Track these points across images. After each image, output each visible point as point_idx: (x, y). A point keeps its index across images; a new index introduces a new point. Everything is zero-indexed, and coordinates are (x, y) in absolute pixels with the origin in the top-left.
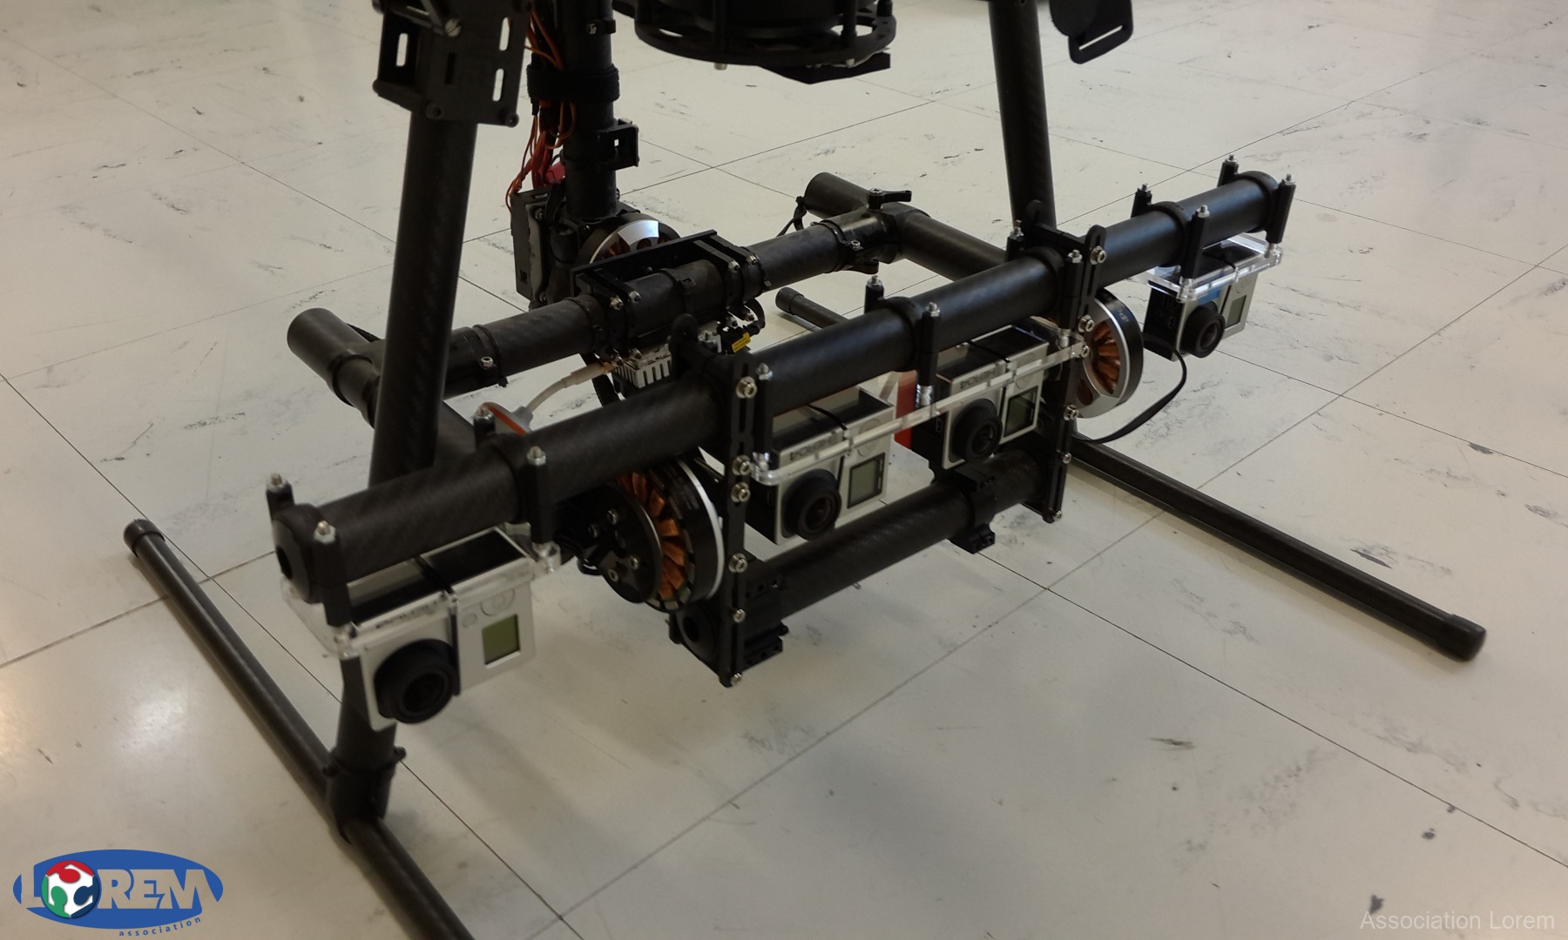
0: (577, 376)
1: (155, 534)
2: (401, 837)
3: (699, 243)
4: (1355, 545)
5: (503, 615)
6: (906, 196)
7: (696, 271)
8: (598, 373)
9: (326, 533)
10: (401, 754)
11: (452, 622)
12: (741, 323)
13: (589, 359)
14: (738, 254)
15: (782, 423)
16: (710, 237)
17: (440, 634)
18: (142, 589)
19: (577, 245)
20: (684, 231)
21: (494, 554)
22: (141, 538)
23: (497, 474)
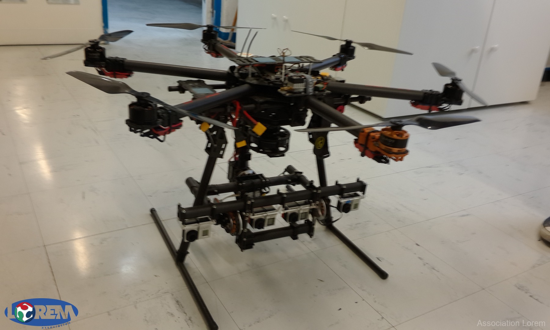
0: (232, 196)
1: (155, 211)
2: (186, 266)
3: (260, 176)
4: (377, 257)
5: (206, 229)
6: (301, 173)
7: (257, 180)
8: (237, 196)
9: (184, 212)
10: (188, 253)
11: (198, 228)
12: (265, 191)
13: (235, 193)
14: (265, 179)
15: (255, 210)
16: (261, 175)
17: (196, 230)
18: (151, 220)
19: (238, 172)
20: (257, 173)
21: (207, 220)
22: (153, 211)
23: (209, 209)
